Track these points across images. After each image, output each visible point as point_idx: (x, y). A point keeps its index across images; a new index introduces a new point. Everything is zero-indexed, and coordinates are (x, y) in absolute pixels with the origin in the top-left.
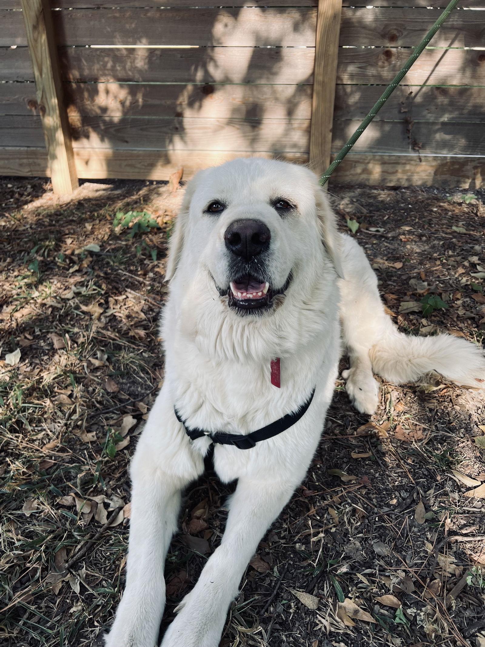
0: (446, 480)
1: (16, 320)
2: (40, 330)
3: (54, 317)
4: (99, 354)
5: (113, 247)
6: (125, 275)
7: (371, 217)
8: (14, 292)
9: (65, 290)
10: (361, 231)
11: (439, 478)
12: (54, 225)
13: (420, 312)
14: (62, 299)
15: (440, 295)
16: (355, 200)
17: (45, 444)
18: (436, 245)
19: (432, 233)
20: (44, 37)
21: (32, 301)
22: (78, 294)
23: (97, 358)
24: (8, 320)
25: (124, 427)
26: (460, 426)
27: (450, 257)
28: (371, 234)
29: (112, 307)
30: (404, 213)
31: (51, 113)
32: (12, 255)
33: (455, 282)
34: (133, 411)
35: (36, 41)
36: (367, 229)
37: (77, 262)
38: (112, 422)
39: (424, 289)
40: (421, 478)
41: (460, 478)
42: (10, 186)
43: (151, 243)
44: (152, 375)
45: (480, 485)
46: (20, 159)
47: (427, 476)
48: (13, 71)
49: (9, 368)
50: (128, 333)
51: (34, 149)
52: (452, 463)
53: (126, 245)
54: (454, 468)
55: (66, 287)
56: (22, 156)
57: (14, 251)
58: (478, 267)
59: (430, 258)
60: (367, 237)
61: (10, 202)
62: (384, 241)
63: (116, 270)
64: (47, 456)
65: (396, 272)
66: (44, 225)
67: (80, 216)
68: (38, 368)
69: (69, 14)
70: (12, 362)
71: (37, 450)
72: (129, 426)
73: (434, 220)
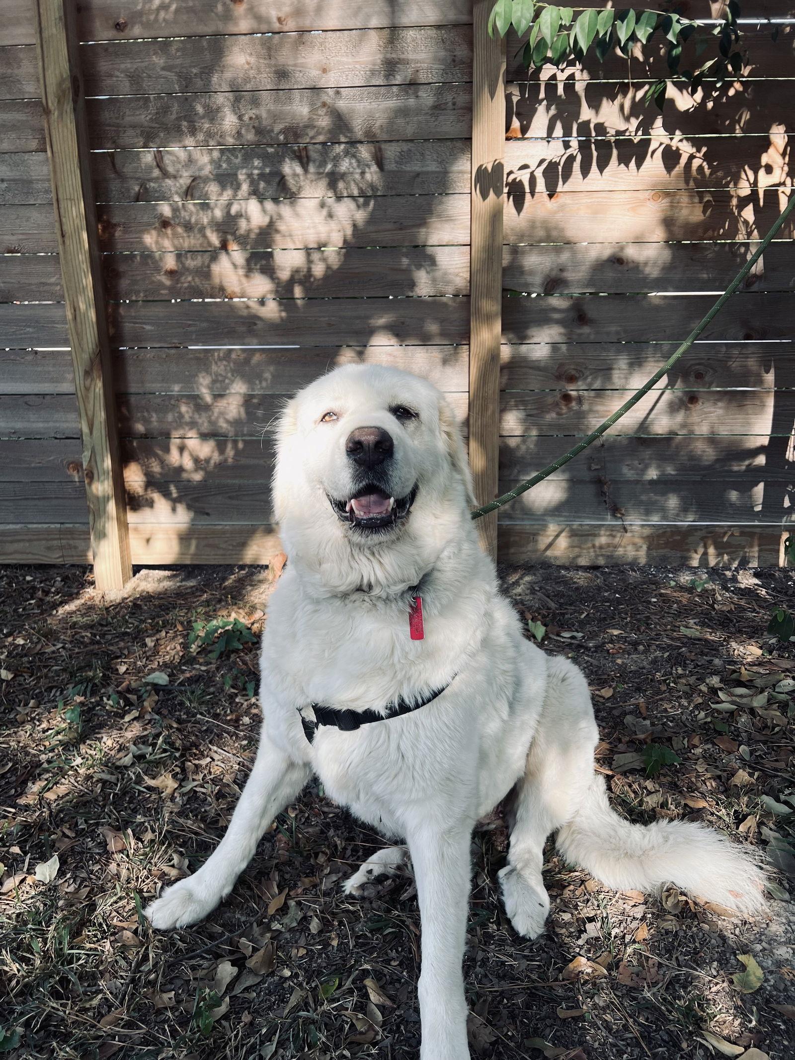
0: (695, 1048)
1: (49, 804)
2: (86, 821)
3: (106, 797)
4: (176, 859)
5: (188, 675)
6: (207, 721)
7: (563, 614)
8: (43, 757)
9: (119, 750)
10: (550, 638)
11: (684, 1045)
12: (98, 643)
13: (643, 770)
14: (118, 767)
15: (669, 739)
16: (537, 588)
17: (103, 1016)
18: (659, 659)
19: (652, 639)
20: (100, 384)
21: (70, 773)
22: (140, 758)
23: (173, 866)
24: (36, 805)
25: (220, 981)
26: (711, 958)
27: (680, 677)
28: (564, 642)
29: (191, 778)
30: (610, 607)
31: (102, 478)
32: (36, 695)
33: (689, 718)
34: (231, 953)
35: (87, 389)
36: (558, 635)
37: (136, 702)
38: (200, 973)
39: (647, 731)
40: (660, 1046)
41: (716, 1044)
42: (29, 578)
43: (244, 667)
44: (256, 891)
45: (743, 1053)
46: (47, 540)
47: (668, 1043)
48: (51, 424)
49: (42, 888)
50: (217, 821)
51: (71, 526)
52: (702, 1019)
53: (207, 671)
54: (705, 1027)
55: (121, 745)
56: (52, 536)
57: (40, 688)
58: (720, 693)
59: (652, 680)
60: (559, 647)
61: (30, 604)
62: (583, 653)
63: (194, 715)
64: (109, 1035)
65: (604, 704)
66: (82, 643)
67: (137, 627)
68: (86, 886)
69: (134, 355)
70: (46, 878)
71: (93, 1026)
72: (228, 980)
73: (653, 617)
